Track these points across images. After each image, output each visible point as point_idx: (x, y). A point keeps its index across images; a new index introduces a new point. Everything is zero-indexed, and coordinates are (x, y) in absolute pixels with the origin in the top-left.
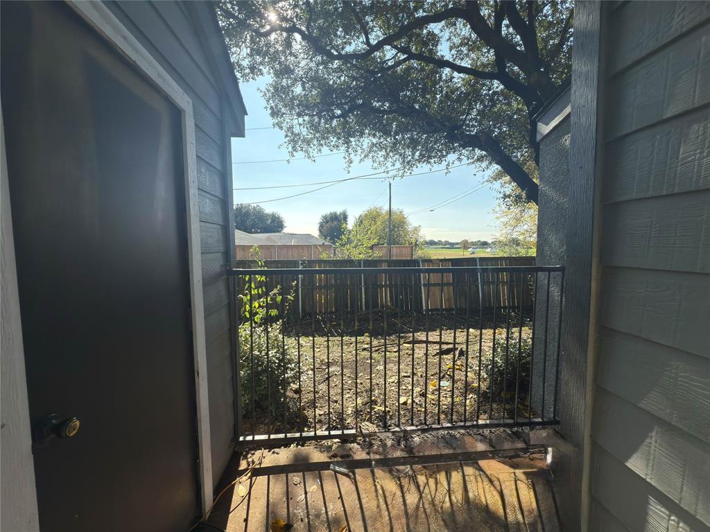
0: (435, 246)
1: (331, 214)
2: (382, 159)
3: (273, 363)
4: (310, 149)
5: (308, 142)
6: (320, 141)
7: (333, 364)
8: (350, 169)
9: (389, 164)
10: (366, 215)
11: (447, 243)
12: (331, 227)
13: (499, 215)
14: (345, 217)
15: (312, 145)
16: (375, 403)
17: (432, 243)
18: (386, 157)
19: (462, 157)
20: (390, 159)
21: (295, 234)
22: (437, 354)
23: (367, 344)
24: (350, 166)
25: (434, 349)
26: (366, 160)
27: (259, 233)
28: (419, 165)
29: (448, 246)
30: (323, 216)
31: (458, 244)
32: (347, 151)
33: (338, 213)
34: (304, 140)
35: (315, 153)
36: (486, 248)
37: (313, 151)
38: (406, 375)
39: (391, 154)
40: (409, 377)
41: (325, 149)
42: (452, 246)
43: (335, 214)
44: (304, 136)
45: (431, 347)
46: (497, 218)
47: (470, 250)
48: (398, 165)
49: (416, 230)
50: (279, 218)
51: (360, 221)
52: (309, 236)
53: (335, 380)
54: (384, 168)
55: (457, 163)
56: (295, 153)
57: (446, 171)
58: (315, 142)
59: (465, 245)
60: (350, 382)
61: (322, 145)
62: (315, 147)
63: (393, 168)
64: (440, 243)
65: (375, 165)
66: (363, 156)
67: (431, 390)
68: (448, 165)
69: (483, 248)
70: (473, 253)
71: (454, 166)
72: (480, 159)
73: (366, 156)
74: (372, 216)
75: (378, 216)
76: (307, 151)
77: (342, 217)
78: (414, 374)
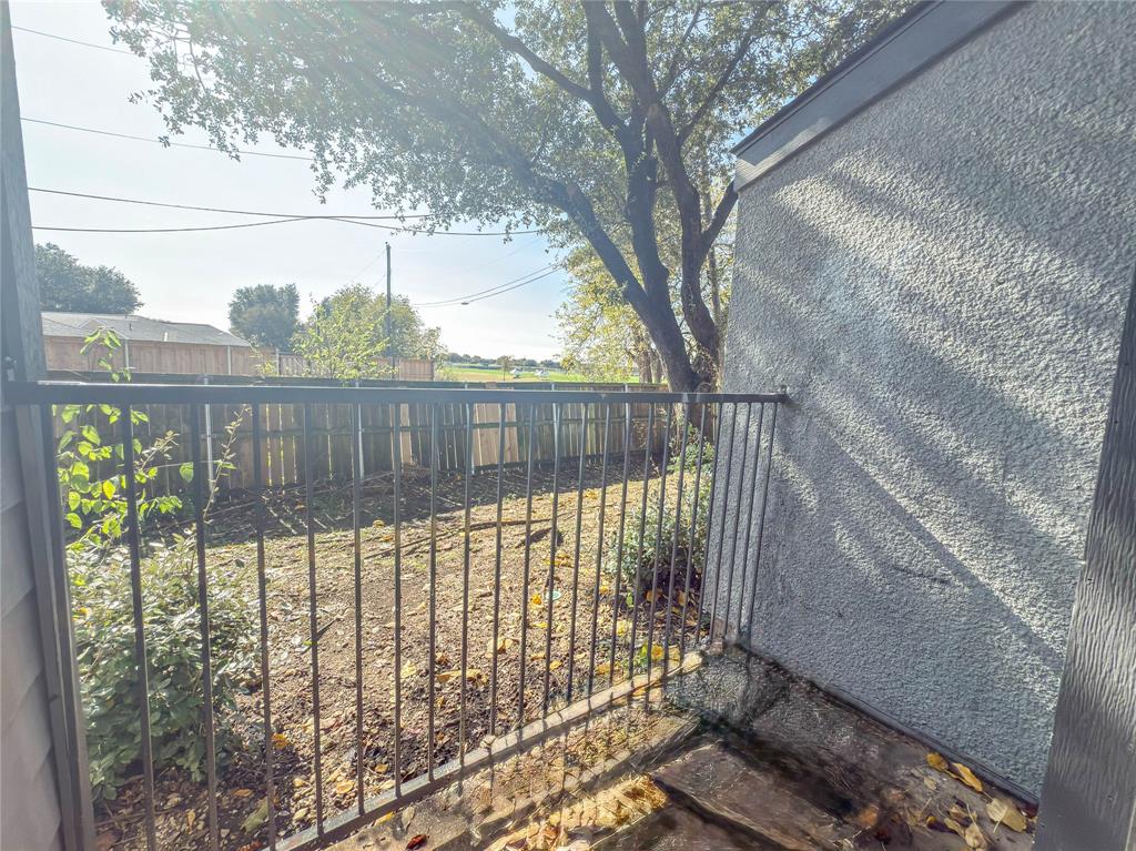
0: (460, 364)
1: (260, 287)
2: (392, 190)
3: (186, 644)
4: (224, 127)
5: (221, 112)
6: (252, 116)
7: (325, 597)
8: (326, 194)
9: (406, 204)
10: (337, 300)
11: (477, 359)
12: (261, 314)
13: (564, 321)
14: (291, 296)
15: (230, 119)
16: (445, 664)
17: (454, 358)
18: (401, 189)
19: (531, 218)
20: (408, 195)
21: (168, 323)
22: (523, 542)
23: (387, 541)
24: (326, 189)
25: (514, 535)
26: (360, 185)
27: (58, 310)
28: (461, 216)
29: (478, 365)
30: (240, 291)
31: (494, 362)
32: (320, 154)
33: (277, 288)
34: (207, 102)
35: (239, 140)
36: (534, 370)
37: (234, 134)
38: (483, 591)
39: (410, 186)
40: (491, 594)
41: (266, 137)
42: (485, 364)
43: (270, 289)
44: (207, 90)
45: (507, 533)
46: (562, 325)
47: (513, 372)
48: (424, 209)
49: (433, 334)
50: (120, 281)
51: (326, 309)
52: (208, 329)
53: (340, 633)
54: (398, 208)
55: (522, 227)
56: (183, 126)
57: (505, 237)
58: (240, 115)
59: (506, 364)
60: (375, 630)
61: (256, 125)
62: (239, 126)
63: (412, 212)
64: (466, 359)
65: (379, 199)
66: (353, 174)
67: (536, 613)
68: (509, 227)
69: (530, 370)
70: (518, 377)
71: (517, 230)
72: (554, 227)
73: (360, 177)
74: (351, 303)
75: (363, 303)
76: (214, 130)
77: (285, 297)
78: (497, 587)
